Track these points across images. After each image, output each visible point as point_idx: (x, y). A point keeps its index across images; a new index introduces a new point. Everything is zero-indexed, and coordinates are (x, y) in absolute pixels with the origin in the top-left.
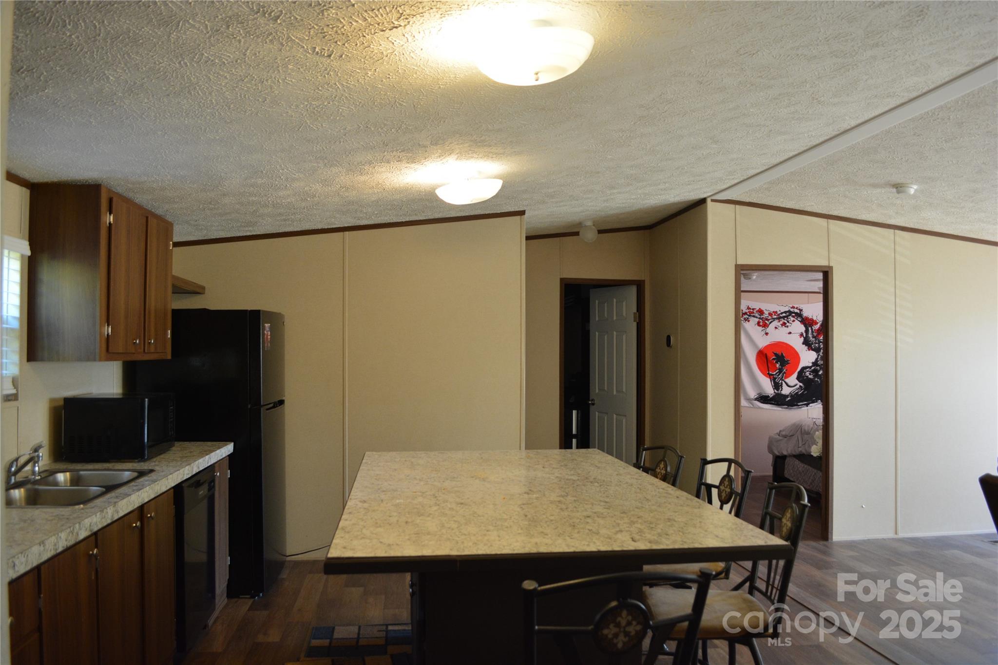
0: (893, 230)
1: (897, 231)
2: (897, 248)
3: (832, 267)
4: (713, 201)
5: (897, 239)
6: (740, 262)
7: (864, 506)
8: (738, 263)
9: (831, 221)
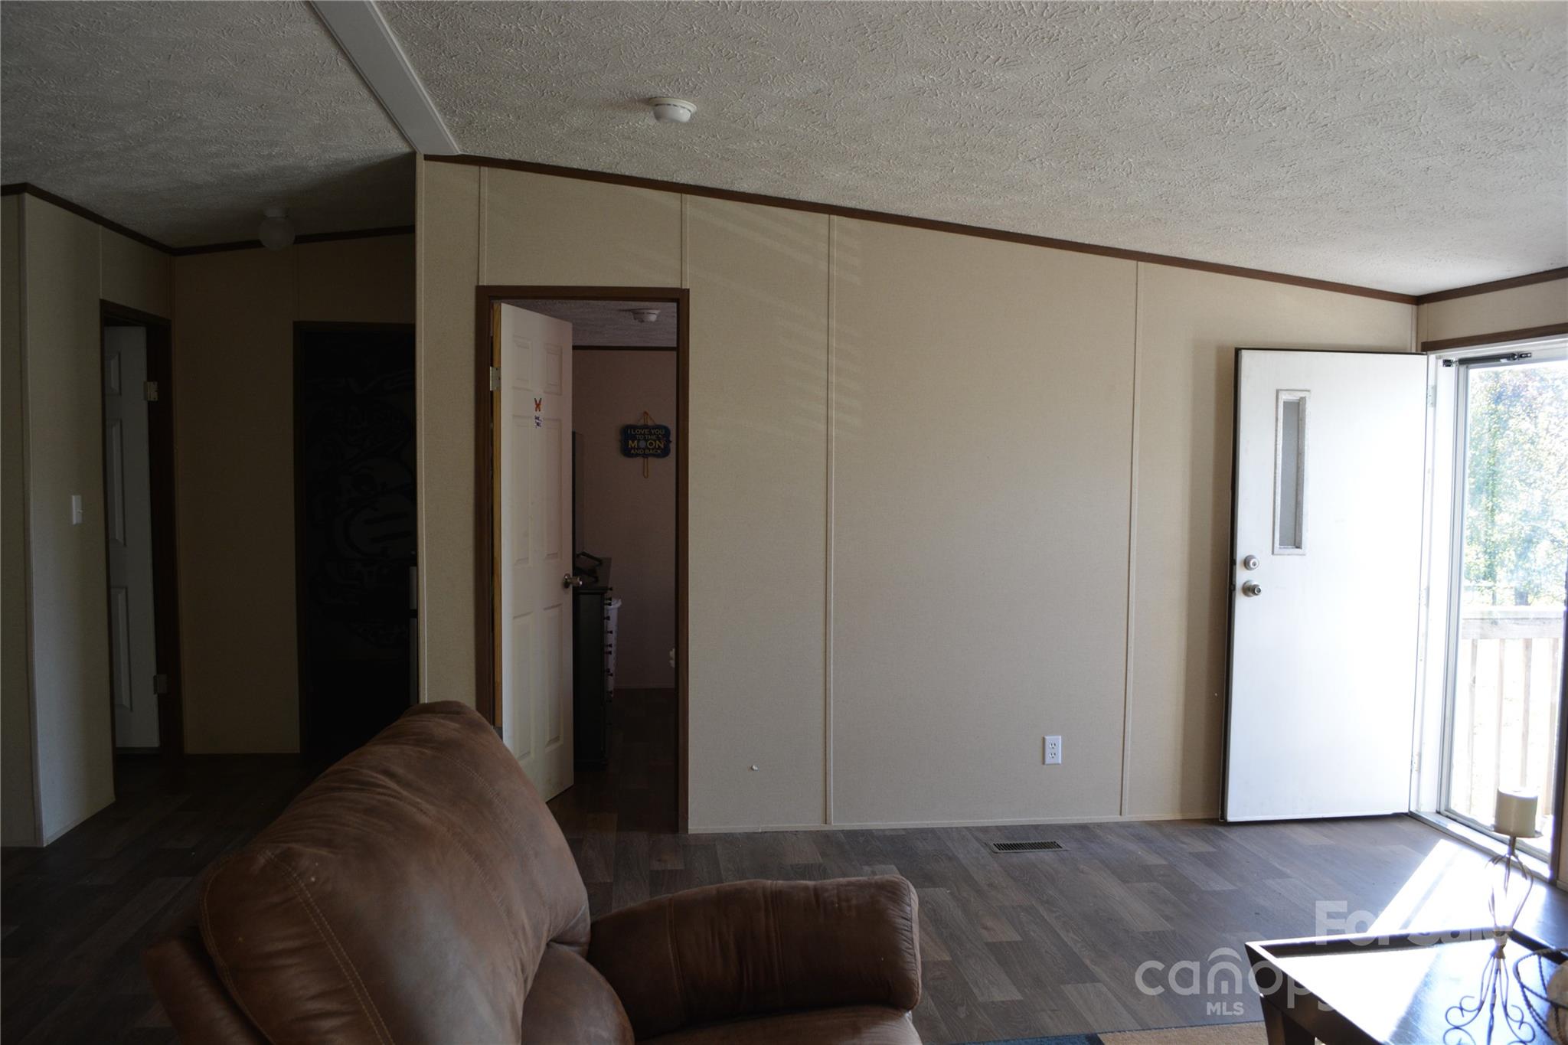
0: (827, 216)
1: (835, 218)
2: (835, 253)
3: (688, 290)
4: (428, 158)
5: (835, 235)
6: (486, 281)
7: (754, 767)
8: (480, 284)
9: (688, 197)
